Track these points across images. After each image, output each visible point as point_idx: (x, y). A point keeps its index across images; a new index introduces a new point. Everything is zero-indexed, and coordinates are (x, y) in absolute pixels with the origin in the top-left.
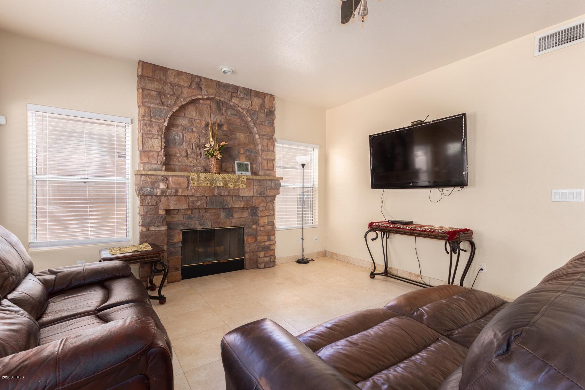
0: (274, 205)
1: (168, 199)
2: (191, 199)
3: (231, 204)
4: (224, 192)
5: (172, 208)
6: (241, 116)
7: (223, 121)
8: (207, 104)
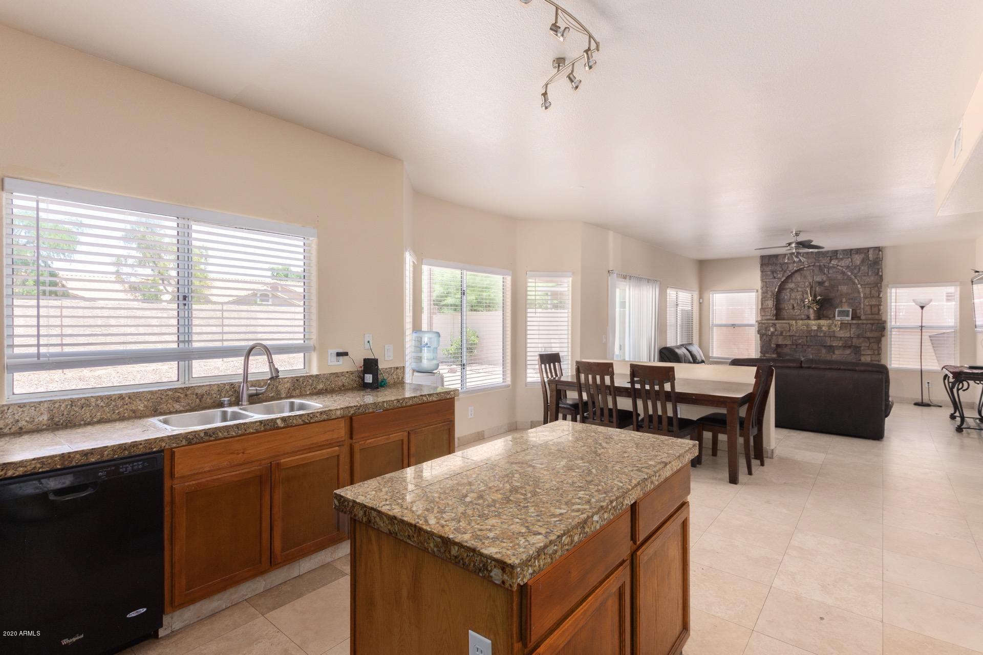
0: (880, 346)
1: (777, 338)
2: (794, 338)
3: (828, 342)
4: (820, 334)
5: (780, 343)
6: (843, 273)
7: (825, 279)
8: (810, 270)
